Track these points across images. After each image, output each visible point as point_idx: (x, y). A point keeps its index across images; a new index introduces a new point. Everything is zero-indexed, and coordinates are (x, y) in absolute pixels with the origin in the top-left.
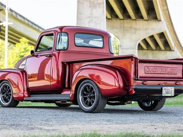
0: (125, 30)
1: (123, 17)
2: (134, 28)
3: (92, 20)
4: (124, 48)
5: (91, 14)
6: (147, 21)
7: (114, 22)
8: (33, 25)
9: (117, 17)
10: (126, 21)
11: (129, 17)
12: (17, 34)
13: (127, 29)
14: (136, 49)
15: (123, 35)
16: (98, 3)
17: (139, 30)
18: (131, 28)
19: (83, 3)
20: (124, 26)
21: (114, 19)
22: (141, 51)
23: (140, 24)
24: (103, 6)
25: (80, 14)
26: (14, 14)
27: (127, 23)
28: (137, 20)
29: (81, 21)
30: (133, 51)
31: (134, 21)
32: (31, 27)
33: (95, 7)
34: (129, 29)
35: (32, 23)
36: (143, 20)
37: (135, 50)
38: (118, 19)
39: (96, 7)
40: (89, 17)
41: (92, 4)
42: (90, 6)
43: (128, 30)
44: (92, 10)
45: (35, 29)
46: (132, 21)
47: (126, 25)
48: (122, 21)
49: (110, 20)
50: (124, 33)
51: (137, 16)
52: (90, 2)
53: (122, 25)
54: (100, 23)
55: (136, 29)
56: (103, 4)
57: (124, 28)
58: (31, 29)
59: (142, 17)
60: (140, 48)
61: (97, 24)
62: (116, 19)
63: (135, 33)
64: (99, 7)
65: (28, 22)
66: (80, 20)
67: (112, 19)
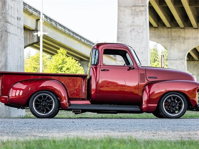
0: (172, 39)
1: (171, 25)
2: (182, 37)
3: (134, 29)
4: (172, 59)
5: (133, 22)
6: (196, 29)
7: (161, 31)
8: (74, 35)
9: (164, 25)
10: (174, 30)
11: (177, 26)
12: (58, 45)
13: (175, 38)
14: (185, 60)
15: (171, 45)
16: (140, 10)
17: (188, 39)
18: (179, 37)
19: (124, 11)
20: (171, 35)
21: (160, 27)
22: (192, 62)
23: (189, 33)
24: (146, 14)
25: (121, 22)
26: (54, 24)
27: (175, 32)
28: (186, 28)
29: (122, 30)
30: (182, 62)
31: (183, 29)
32: (73, 37)
33: (137, 15)
34: (177, 38)
35: (73, 33)
36: (192, 28)
37: (184, 61)
38: (166, 27)
39: (138, 14)
40: (131, 26)
41: (133, 12)
42: (131, 14)
43: (176, 40)
44: (134, 18)
45: (77, 39)
46: (181, 29)
47: (173, 34)
48: (169, 30)
49: (157, 29)
50: (171, 43)
51: (185, 24)
52: (132, 9)
53: (170, 34)
54: (142, 31)
55: (185, 38)
56: (146, 11)
57: (171, 38)
58: (72, 40)
59: (190, 26)
60: (191, 59)
61: (139, 33)
62: (163, 28)
63: (184, 43)
64: (141, 14)
65: (69, 32)
66: (121, 28)
67: (159, 27)
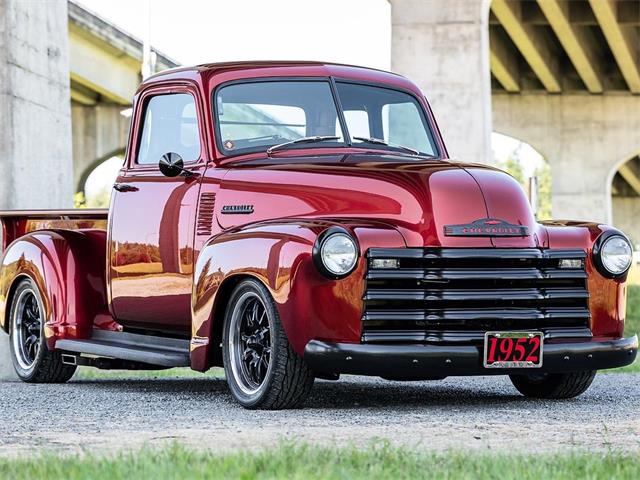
0: (566, 130)
1: (561, 84)
2: (597, 122)
3: (441, 96)
4: (566, 190)
5: (439, 74)
7: (527, 102)
9: (538, 85)
10: (569, 99)
11: (580, 85)
13: (575, 127)
14: (605, 193)
15: (562, 148)
16: (462, 35)
17: (616, 127)
18: (587, 121)
19: (410, 38)
20: (562, 116)
21: (528, 92)
22: (627, 202)
23: (617, 107)
24: (480, 48)
27: (574, 106)
28: (607, 95)
30: (596, 202)
31: (599, 98)
33: (452, 50)
34: (581, 126)
36: (627, 93)
37: (601, 197)
38: (544, 92)
39: (456, 49)
40: (433, 85)
41: (439, 40)
42: (434, 49)
43: (576, 130)
44: (441, 61)
46: (591, 98)
47: (569, 112)
48: (556, 99)
49: (516, 97)
50: (563, 140)
51: (607, 81)
52: (435, 33)
53: (558, 113)
54: (469, 103)
55: (604, 127)
56: (480, 38)
57: (563, 124)
59: (622, 85)
60: (625, 192)
61: (458, 108)
62: (537, 94)
63: (601, 139)
64: (466, 49)
67: (523, 92)
